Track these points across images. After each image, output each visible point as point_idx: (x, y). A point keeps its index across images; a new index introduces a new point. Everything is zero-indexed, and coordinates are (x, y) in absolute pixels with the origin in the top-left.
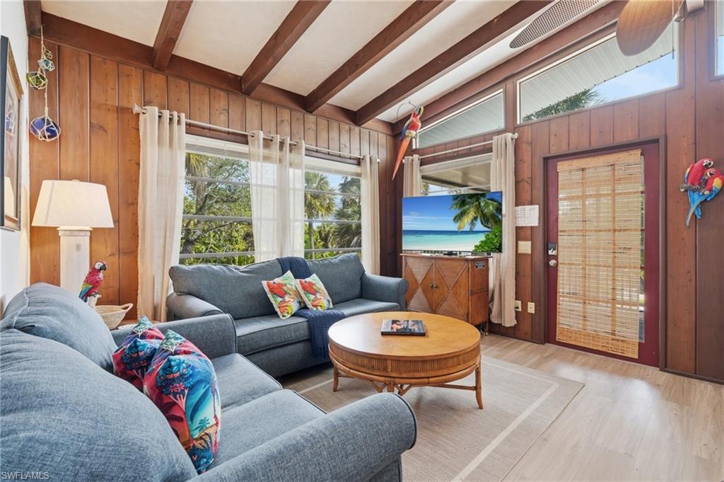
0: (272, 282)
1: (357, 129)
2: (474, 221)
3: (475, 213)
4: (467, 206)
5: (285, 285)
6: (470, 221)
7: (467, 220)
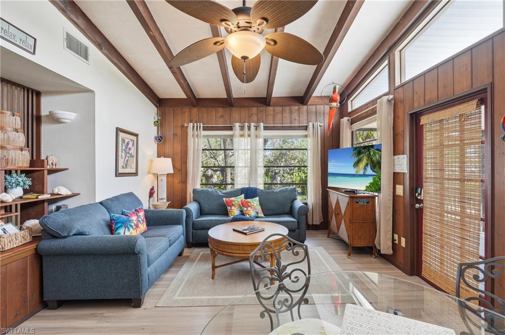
0: (228, 199)
1: (305, 107)
2: (366, 167)
3: (367, 160)
4: (362, 155)
5: (235, 201)
6: (363, 167)
7: (362, 165)
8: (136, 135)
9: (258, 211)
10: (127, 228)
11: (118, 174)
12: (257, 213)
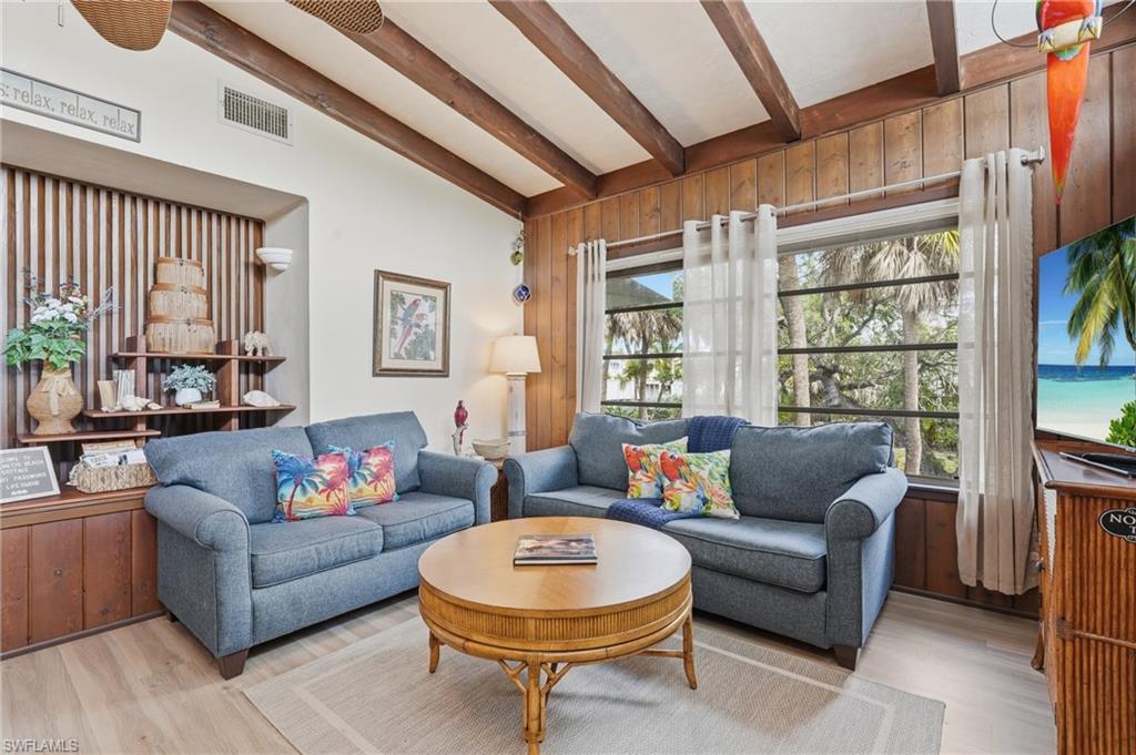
1: (950, 105)
2: (1110, 328)
3: (1113, 298)
4: (1095, 277)
6: (1101, 330)
7: (1095, 323)
8: (444, 287)
9: (708, 496)
10: (299, 488)
11: (380, 372)
12: (705, 501)
